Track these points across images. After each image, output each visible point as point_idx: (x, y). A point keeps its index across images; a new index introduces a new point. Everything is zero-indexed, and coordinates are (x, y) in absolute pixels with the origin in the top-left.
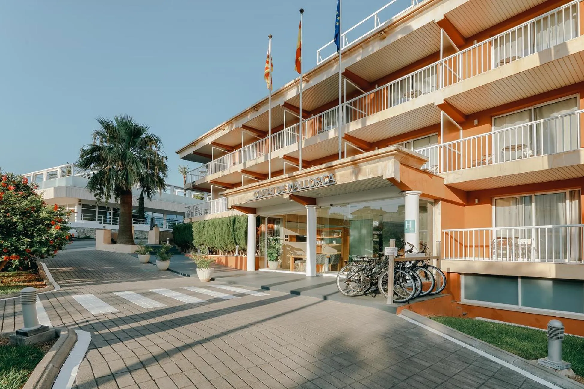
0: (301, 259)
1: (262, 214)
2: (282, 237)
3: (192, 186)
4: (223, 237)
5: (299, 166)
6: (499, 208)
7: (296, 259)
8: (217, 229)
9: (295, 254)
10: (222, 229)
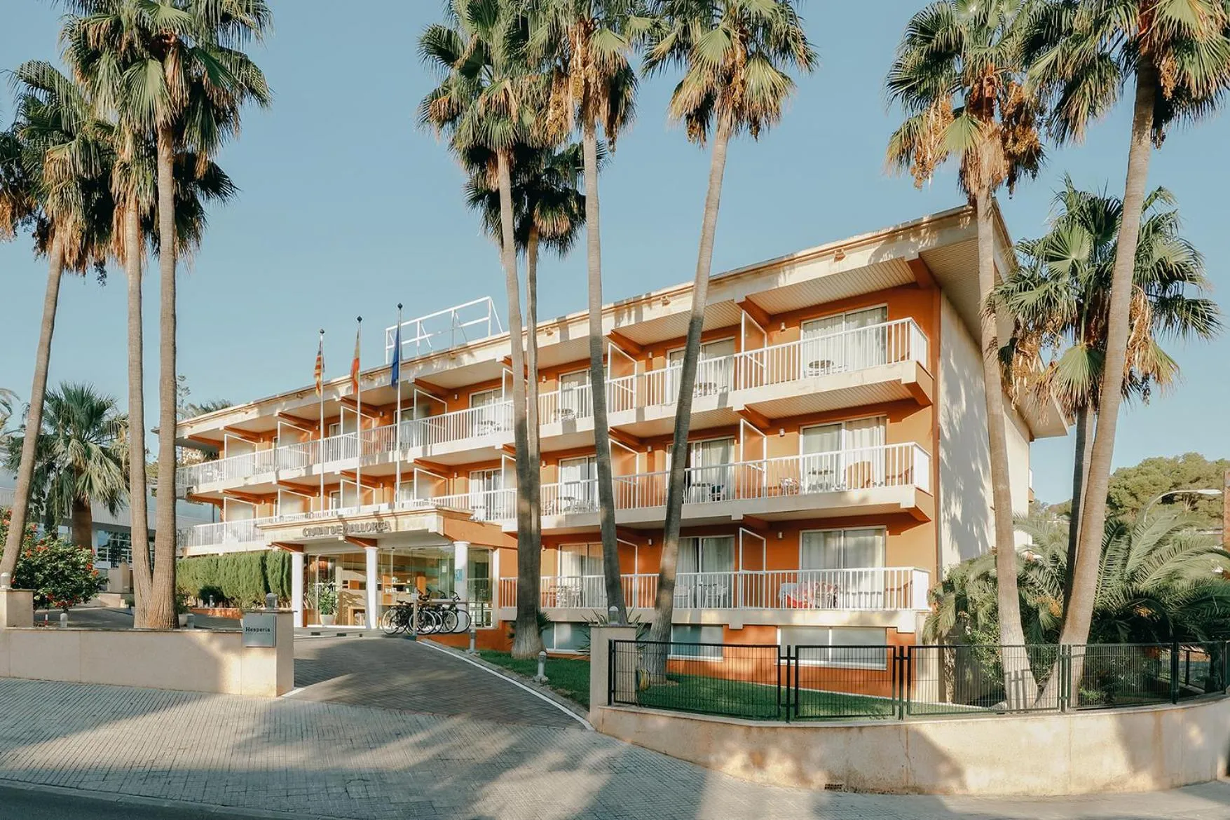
0: (362, 611)
1: (311, 552)
2: (338, 583)
3: (186, 494)
4: (252, 583)
5: (356, 482)
6: (563, 553)
7: (355, 611)
8: (242, 570)
9: (355, 604)
10: (251, 570)
